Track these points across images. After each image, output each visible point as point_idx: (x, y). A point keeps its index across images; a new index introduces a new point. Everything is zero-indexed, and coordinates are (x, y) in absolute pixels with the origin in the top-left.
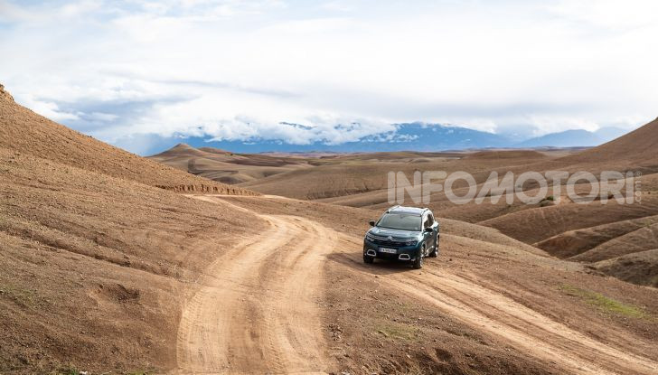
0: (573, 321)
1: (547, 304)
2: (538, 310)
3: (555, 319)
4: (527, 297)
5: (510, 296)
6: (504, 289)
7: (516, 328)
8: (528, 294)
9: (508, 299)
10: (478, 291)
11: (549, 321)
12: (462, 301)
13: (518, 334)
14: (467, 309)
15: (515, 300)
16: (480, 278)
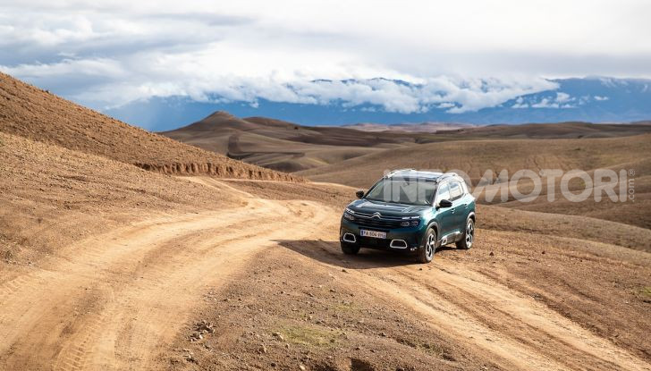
0: (626, 336)
1: (596, 311)
2: (578, 320)
3: (599, 333)
4: (571, 303)
5: (545, 300)
6: (540, 291)
7: (524, 342)
8: (576, 298)
9: (539, 305)
10: (497, 293)
11: (587, 333)
12: (461, 306)
13: (521, 350)
14: (464, 315)
15: (549, 306)
16: (510, 276)
